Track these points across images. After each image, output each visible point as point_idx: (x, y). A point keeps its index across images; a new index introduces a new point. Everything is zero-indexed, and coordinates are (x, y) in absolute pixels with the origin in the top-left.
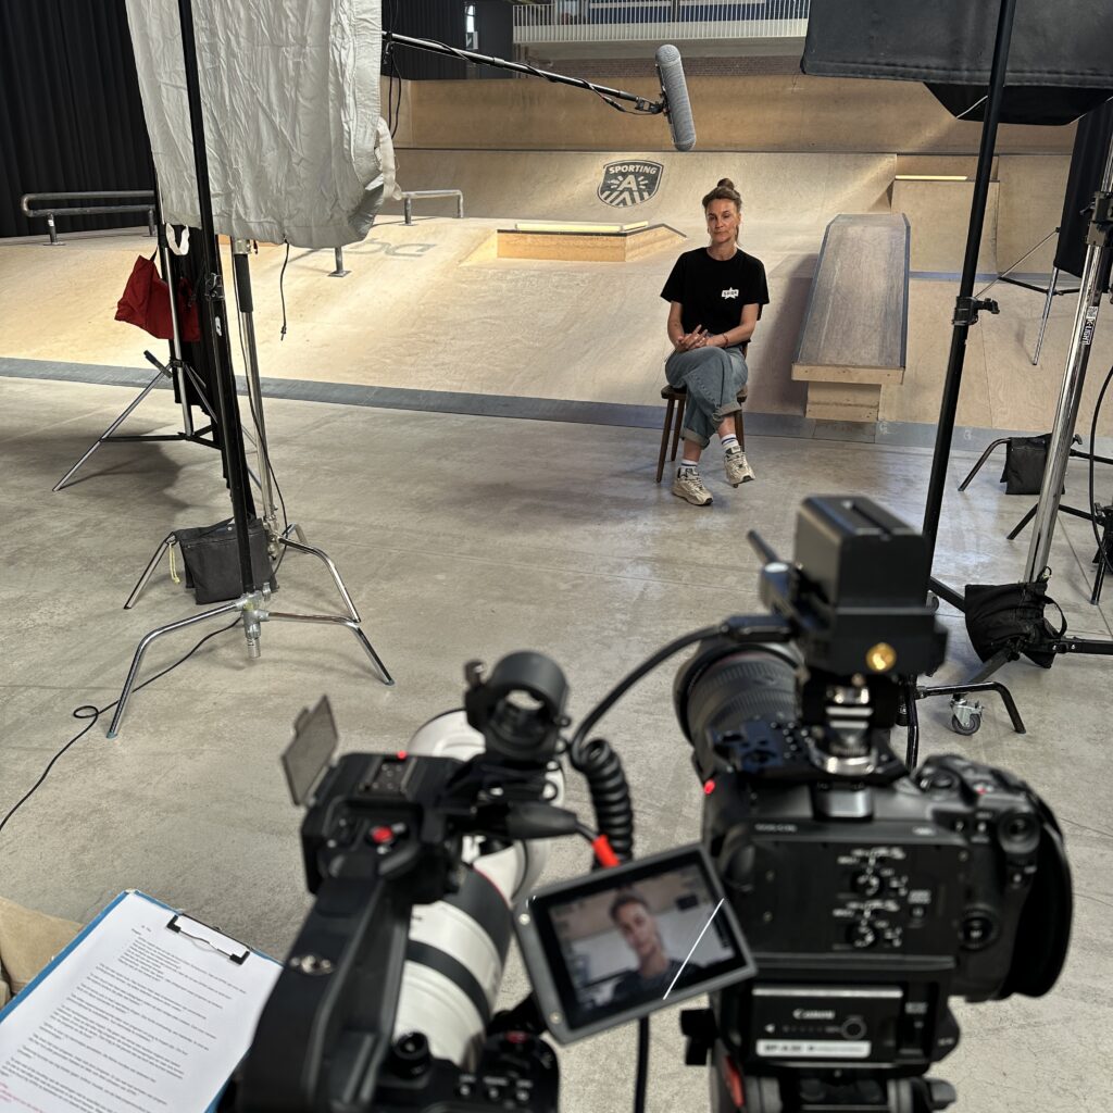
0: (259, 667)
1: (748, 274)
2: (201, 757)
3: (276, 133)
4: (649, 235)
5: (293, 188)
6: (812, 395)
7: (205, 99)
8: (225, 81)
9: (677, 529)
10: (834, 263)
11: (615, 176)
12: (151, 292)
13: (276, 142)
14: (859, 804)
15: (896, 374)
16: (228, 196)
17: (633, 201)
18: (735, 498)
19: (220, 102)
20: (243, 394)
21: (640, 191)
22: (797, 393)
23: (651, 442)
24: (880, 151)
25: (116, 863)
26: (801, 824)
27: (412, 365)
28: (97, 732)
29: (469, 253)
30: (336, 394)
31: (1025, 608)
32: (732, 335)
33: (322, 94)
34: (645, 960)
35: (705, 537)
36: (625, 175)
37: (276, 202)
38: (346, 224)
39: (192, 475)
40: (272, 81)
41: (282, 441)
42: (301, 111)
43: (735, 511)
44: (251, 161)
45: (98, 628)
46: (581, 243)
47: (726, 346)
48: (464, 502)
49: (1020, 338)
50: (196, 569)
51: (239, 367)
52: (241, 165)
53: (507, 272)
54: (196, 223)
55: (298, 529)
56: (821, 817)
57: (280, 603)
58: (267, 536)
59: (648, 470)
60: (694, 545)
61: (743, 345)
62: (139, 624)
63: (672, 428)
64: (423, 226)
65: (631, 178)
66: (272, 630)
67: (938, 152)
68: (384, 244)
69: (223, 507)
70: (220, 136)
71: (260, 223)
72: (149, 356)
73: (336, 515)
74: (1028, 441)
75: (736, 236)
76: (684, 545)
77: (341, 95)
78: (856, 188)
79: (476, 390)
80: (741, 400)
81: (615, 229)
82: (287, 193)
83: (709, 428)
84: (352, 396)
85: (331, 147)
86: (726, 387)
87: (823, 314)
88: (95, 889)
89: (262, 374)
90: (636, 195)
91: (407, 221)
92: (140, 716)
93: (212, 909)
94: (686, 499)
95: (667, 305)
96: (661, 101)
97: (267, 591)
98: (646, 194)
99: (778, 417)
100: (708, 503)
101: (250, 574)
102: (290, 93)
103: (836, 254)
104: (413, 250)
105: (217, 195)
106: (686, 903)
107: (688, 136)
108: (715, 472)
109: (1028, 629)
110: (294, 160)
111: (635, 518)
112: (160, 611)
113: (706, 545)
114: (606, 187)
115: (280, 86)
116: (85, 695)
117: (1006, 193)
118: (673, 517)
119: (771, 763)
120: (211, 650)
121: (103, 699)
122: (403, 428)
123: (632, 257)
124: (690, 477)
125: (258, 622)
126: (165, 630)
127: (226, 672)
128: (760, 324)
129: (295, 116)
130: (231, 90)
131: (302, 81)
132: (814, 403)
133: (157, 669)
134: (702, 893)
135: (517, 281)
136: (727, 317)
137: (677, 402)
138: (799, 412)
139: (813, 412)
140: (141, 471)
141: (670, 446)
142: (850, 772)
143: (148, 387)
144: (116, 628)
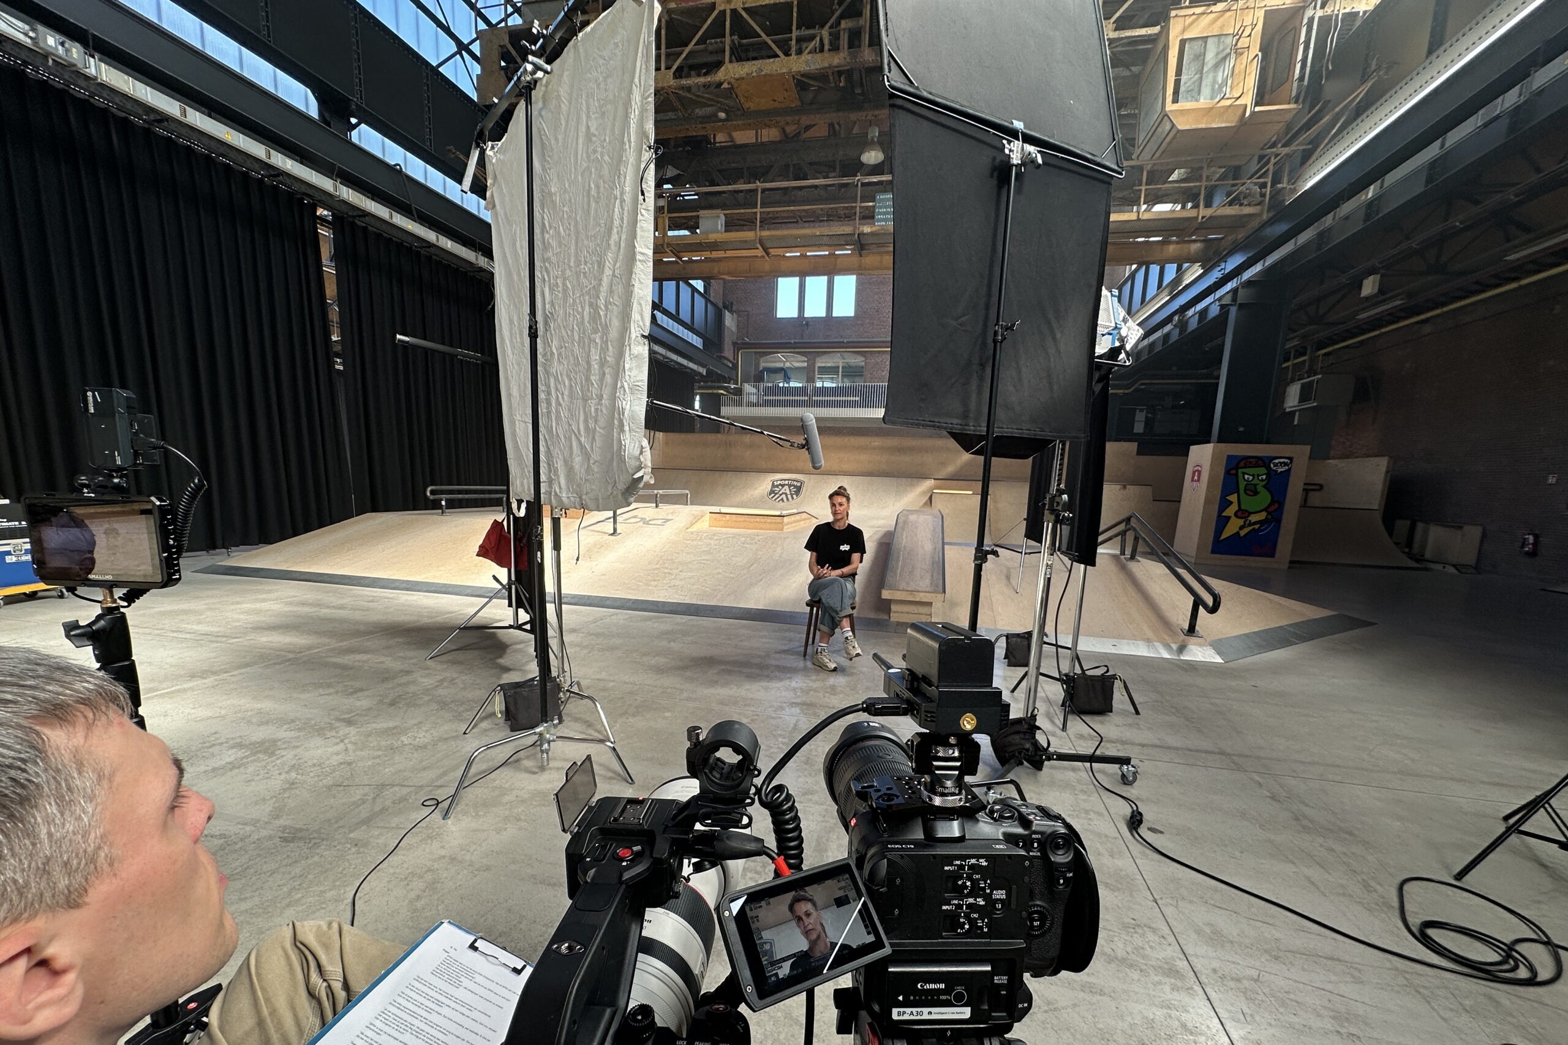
0: (547, 772)
1: (854, 537)
2: (505, 833)
3: (582, 446)
4: (798, 517)
5: (589, 477)
6: (894, 607)
7: (542, 429)
8: (553, 418)
9: (815, 685)
10: (902, 535)
11: (777, 486)
12: (500, 540)
13: (582, 452)
14: (953, 829)
15: (940, 596)
16: (550, 482)
17: (788, 499)
18: (851, 667)
19: (550, 431)
20: (551, 602)
21: (792, 495)
22: (885, 606)
23: (799, 633)
24: (925, 477)
25: (440, 908)
26: (917, 844)
27: (656, 586)
28: (437, 816)
29: (692, 524)
30: (608, 603)
31: (1025, 733)
32: (846, 570)
33: (610, 426)
34: (813, 944)
35: (833, 690)
36: (783, 486)
37: (579, 486)
38: (620, 497)
39: (516, 651)
40: (582, 418)
41: (573, 631)
42: (597, 434)
43: (852, 674)
44: (566, 462)
45: (444, 747)
46: (758, 520)
47: (842, 576)
48: (685, 668)
49: (1008, 577)
50: (512, 708)
51: (550, 587)
52: (560, 465)
53: (714, 535)
54: (531, 498)
55: (578, 684)
56: (931, 839)
57: (563, 731)
58: (559, 688)
59: (799, 649)
60: (827, 695)
61: (853, 575)
62: (471, 745)
63: (812, 624)
64: (666, 509)
65: (786, 487)
66: (558, 747)
67: (958, 478)
68: (642, 519)
69: (533, 670)
70: (548, 448)
71: (568, 498)
72: (495, 578)
73: (603, 675)
74: (1018, 635)
75: (847, 516)
76: (821, 695)
77: (622, 425)
78: (912, 496)
79: (694, 602)
80: (853, 608)
81: (778, 513)
82: (586, 480)
83: (834, 624)
84: (618, 604)
85: (614, 454)
86: (844, 600)
87: (897, 563)
88: (423, 926)
89: (563, 592)
90: (789, 496)
91: (657, 506)
92: (467, 805)
93: (504, 940)
94: (822, 667)
95: (808, 554)
96: (804, 442)
97: (556, 722)
98: (795, 496)
99: (874, 620)
100: (835, 670)
101: (546, 711)
102: (591, 425)
103: (903, 529)
104: (659, 522)
105: (544, 482)
106: (841, 902)
107: (820, 462)
108: (839, 651)
109: (1028, 746)
110: (592, 462)
111: (790, 678)
112: (486, 736)
113: (834, 694)
114: (772, 492)
115: (586, 421)
116: (431, 791)
117: (995, 502)
118: (814, 678)
119: (895, 801)
120: (517, 761)
121: (442, 794)
122: (649, 623)
123: (786, 529)
124: (824, 653)
125: (549, 742)
126: (489, 747)
127: (527, 775)
128: (863, 565)
129: (594, 438)
130: (557, 424)
131: (599, 418)
132: (895, 612)
133: (480, 773)
134: (852, 894)
135: (720, 540)
136: (843, 560)
137: (815, 609)
138: (886, 617)
139: (895, 617)
140: (484, 648)
141: (811, 636)
142: (949, 805)
143: (491, 598)
144: (457, 746)
